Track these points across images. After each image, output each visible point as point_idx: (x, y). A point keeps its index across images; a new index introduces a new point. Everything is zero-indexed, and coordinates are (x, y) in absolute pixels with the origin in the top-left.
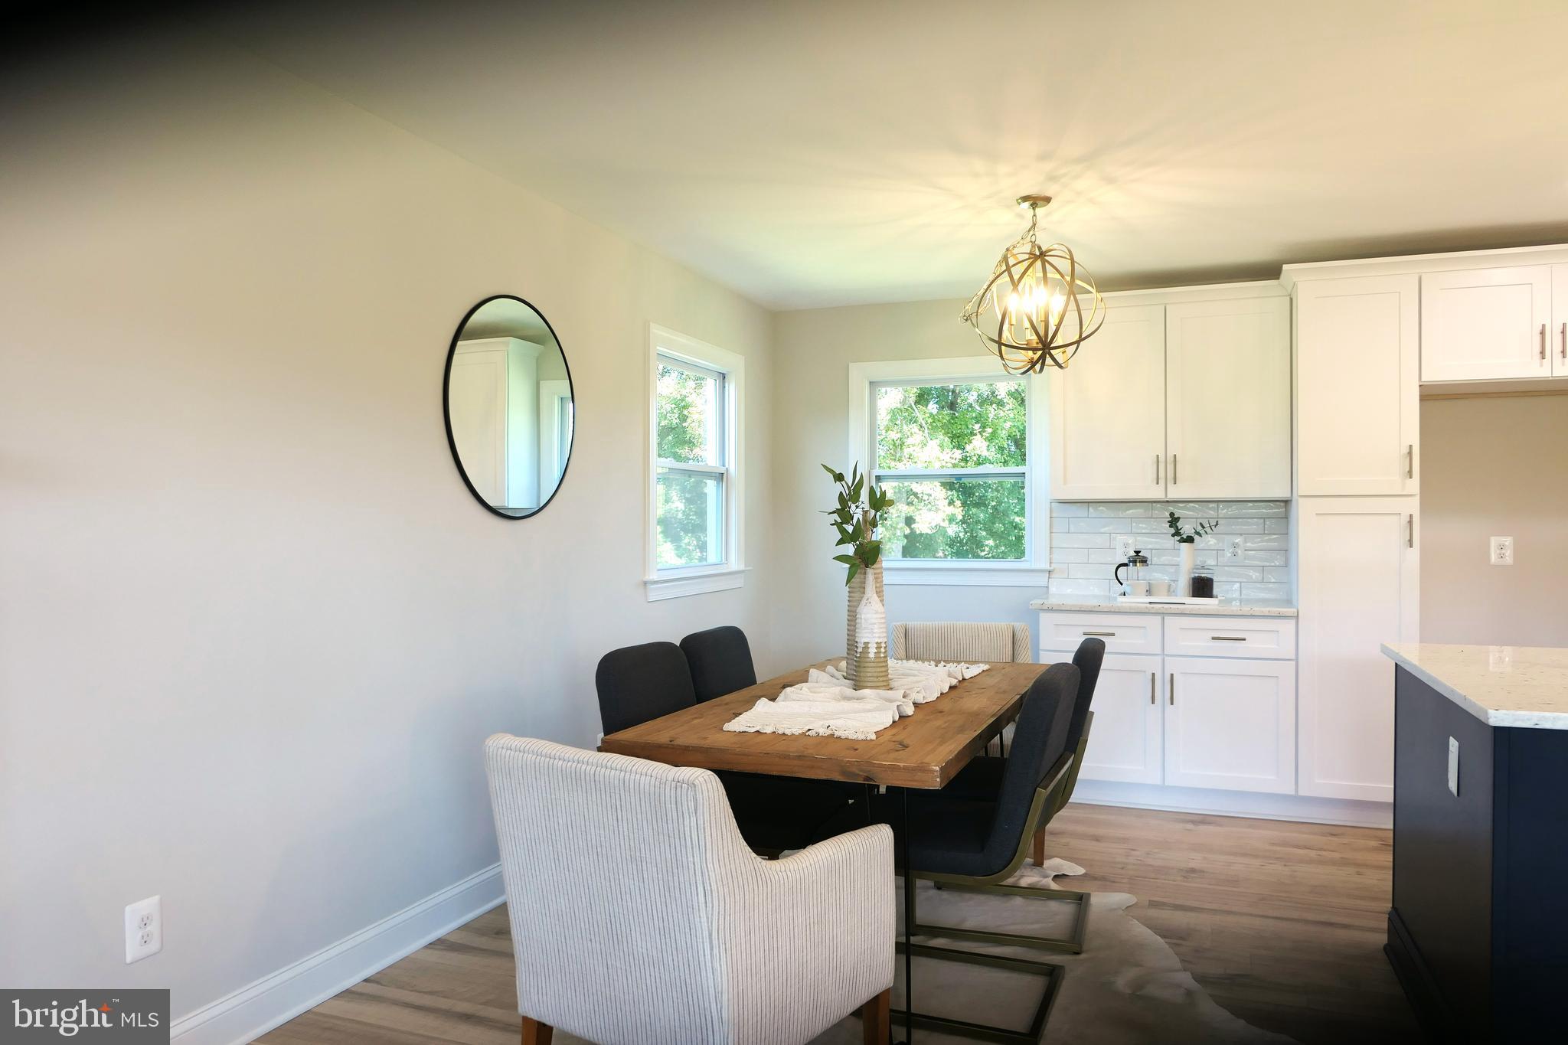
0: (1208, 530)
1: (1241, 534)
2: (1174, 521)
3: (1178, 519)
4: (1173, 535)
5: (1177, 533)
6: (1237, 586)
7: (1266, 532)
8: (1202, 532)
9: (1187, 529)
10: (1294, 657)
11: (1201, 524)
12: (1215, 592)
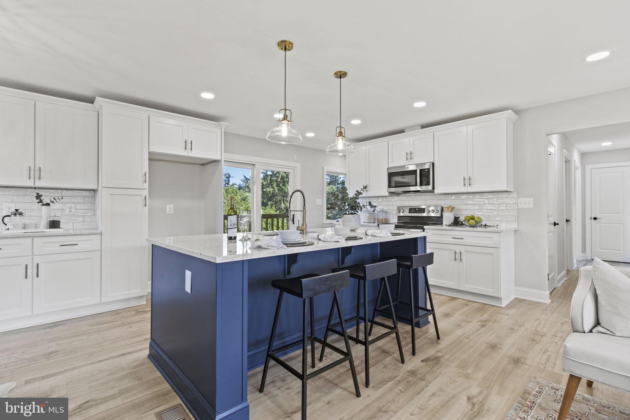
0: (58, 200)
1: (74, 203)
2: (38, 196)
3: (41, 196)
4: (38, 203)
5: (41, 201)
6: (71, 224)
7: (85, 202)
8: (55, 201)
9: (46, 200)
10: (100, 249)
11: (54, 198)
12: (61, 226)
